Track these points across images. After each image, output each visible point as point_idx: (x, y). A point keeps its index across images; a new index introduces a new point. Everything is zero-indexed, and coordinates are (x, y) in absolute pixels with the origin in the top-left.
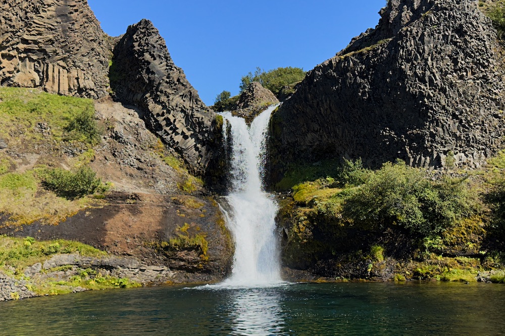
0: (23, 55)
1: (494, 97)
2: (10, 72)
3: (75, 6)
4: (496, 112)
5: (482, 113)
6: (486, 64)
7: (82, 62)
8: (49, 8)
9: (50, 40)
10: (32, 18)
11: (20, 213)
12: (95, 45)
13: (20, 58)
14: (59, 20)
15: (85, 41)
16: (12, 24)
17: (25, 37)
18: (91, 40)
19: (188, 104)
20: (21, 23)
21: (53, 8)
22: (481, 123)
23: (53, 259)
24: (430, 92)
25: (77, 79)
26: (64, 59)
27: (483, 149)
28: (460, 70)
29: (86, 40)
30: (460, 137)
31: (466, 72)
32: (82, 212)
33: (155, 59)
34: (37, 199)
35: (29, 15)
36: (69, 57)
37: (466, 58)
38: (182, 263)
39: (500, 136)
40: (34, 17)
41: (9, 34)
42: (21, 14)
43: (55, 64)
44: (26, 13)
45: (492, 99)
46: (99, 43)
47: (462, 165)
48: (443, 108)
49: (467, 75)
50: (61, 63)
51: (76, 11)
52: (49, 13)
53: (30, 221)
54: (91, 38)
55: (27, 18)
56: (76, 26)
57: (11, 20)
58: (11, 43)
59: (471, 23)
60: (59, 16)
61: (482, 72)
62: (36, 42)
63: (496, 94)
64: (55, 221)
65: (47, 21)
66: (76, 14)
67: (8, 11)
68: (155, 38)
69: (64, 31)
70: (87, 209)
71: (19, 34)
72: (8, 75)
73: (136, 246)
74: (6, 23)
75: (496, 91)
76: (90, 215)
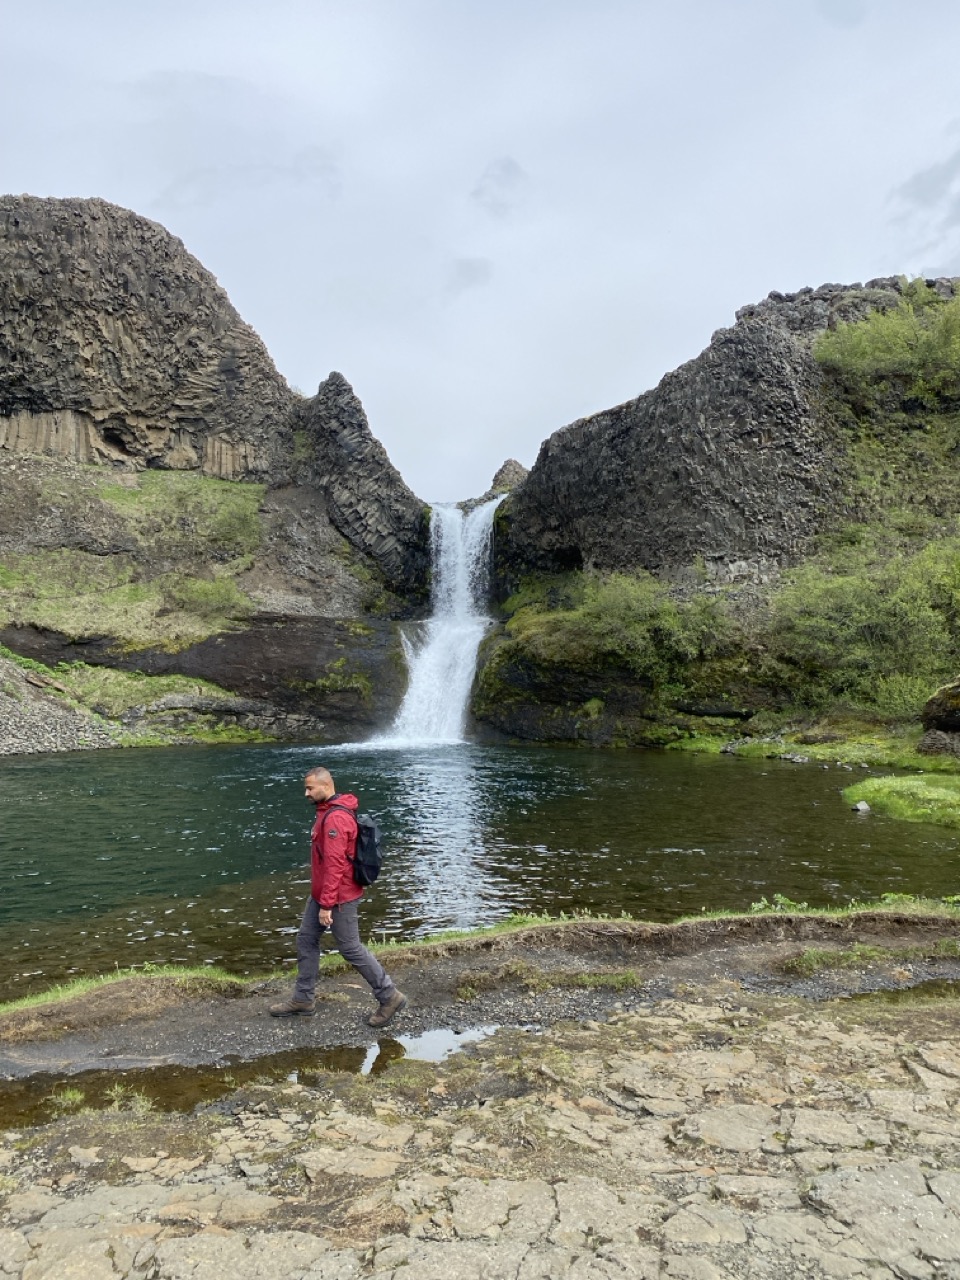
0: (175, 427)
1: (803, 475)
2: (158, 450)
3: (245, 357)
4: (806, 499)
5: (781, 501)
6: (794, 424)
7: (252, 434)
8: (211, 362)
9: (210, 406)
10: (185, 376)
11: (128, 636)
12: (272, 410)
13: (172, 430)
14: (223, 377)
15: (258, 406)
16: (157, 384)
17: (177, 402)
18: (268, 404)
19: (384, 492)
20: (170, 383)
21: (216, 362)
22: (777, 515)
23: (163, 700)
24: (699, 468)
25: (245, 457)
26: (228, 431)
27: (776, 555)
28: (749, 434)
29: (260, 403)
30: (740, 536)
31: (759, 436)
32: (211, 639)
33: (345, 427)
34: (158, 620)
35: (181, 372)
36: (234, 428)
37: (760, 415)
38: (335, 712)
39: (807, 534)
40: (189, 374)
41: (155, 399)
42: (171, 371)
43: (216, 437)
44: (178, 368)
45: (798, 479)
46: (279, 407)
47: (741, 578)
48: (717, 492)
49: (760, 442)
50: (224, 436)
51: (247, 364)
52: (210, 369)
53: (140, 648)
54: (267, 401)
55: (178, 376)
56: (247, 386)
57: (156, 379)
58: (158, 410)
59: (770, 363)
60: (223, 372)
61: (786, 437)
62: (192, 409)
63: (807, 471)
64: (173, 649)
65: (205, 379)
66: (246, 368)
67: (152, 367)
68: (346, 398)
69: (229, 392)
70: (221, 635)
71: (167, 397)
72: (155, 454)
73: (273, 687)
74: (149, 384)
75: (809, 467)
76: (223, 643)
